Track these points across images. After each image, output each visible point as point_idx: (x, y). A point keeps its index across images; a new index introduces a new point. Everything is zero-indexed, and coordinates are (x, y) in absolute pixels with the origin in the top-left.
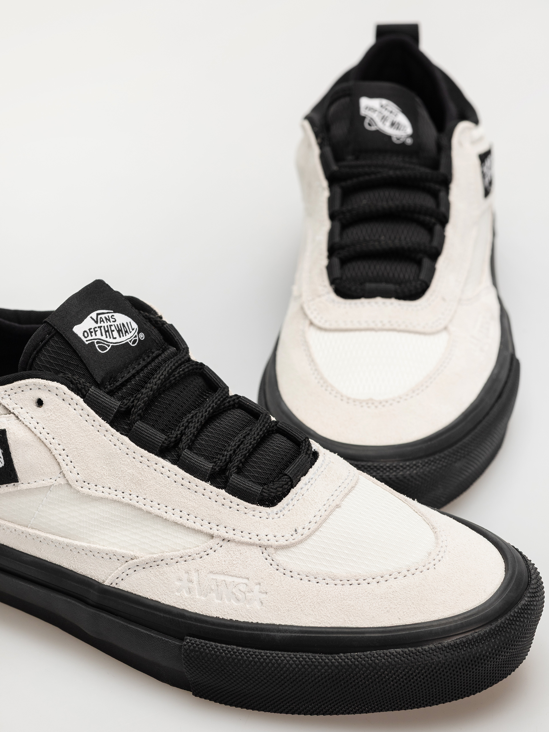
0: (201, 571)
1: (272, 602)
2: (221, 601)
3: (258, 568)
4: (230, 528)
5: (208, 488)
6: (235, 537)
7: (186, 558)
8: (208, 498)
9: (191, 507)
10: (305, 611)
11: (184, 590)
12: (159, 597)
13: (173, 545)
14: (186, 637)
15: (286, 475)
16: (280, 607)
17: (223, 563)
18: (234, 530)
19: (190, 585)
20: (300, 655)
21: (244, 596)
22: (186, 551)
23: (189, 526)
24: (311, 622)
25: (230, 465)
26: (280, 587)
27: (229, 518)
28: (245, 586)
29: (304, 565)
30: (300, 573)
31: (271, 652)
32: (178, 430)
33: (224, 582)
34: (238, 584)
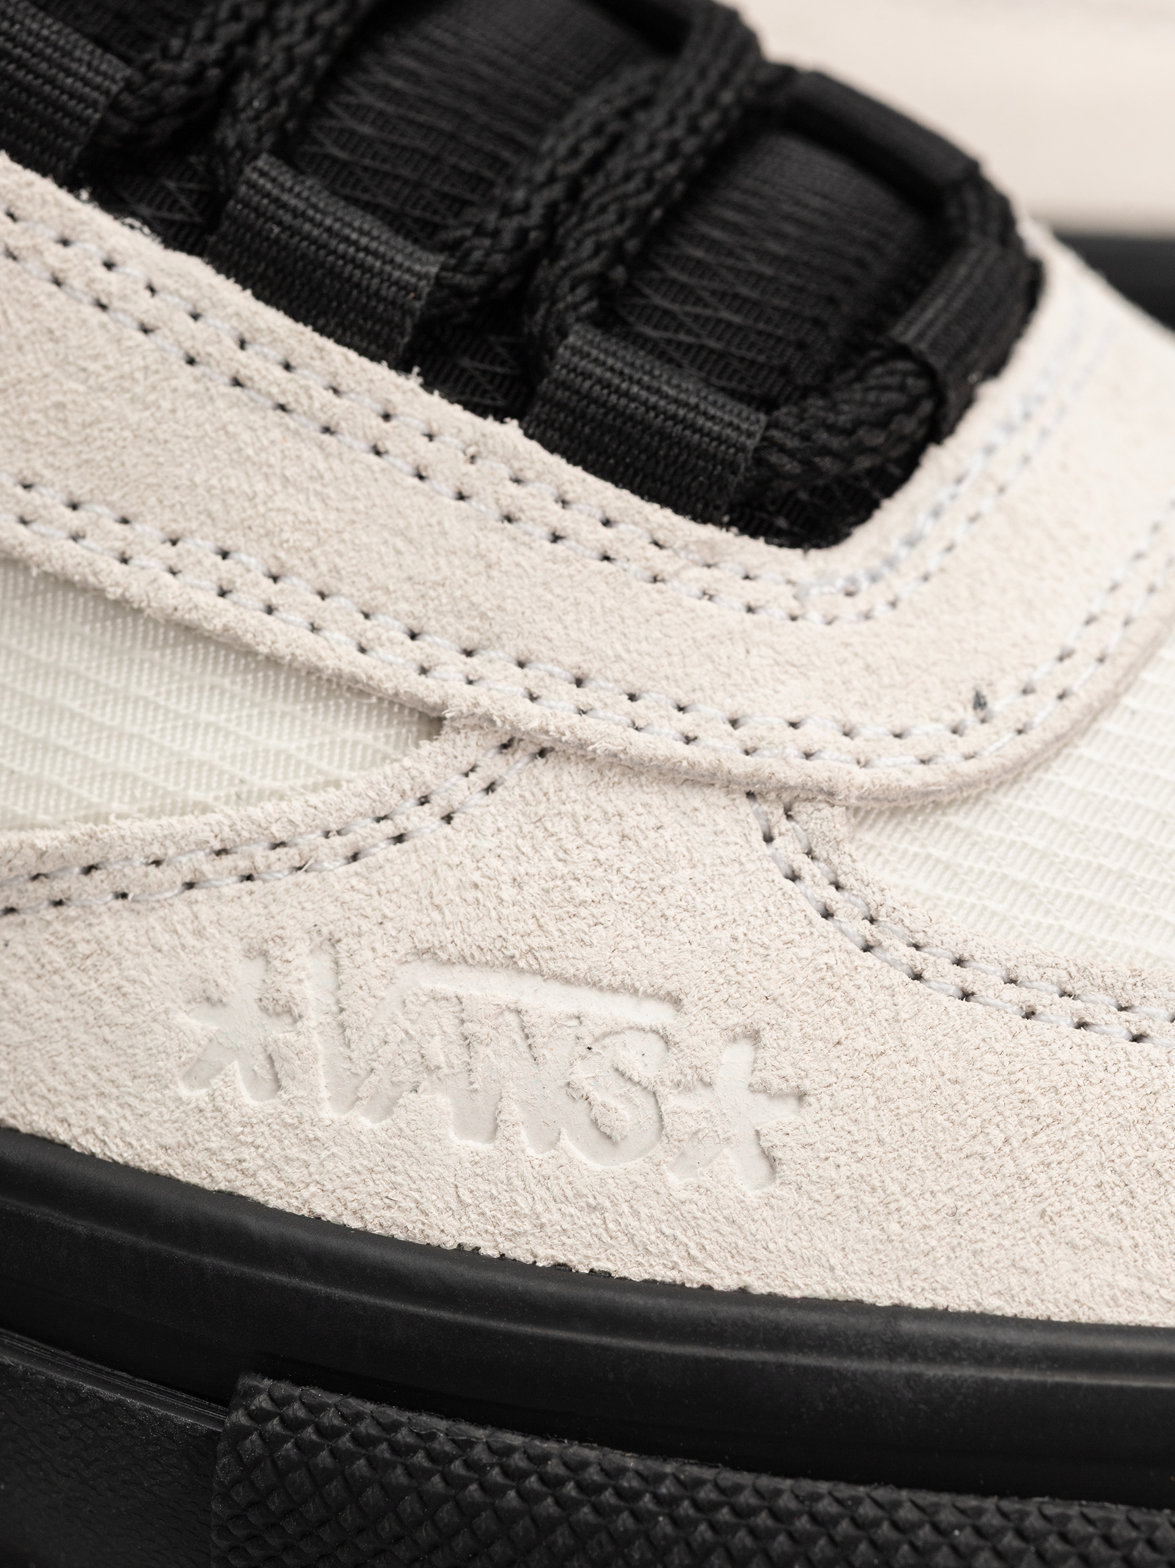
0: (353, 943)
1: (842, 1159)
2: (490, 1146)
3: (739, 932)
4: (557, 670)
5: (407, 410)
6: (587, 728)
7: (251, 857)
8: (408, 469)
9: (295, 529)
10: (1068, 1221)
11: (236, 1065)
12: (59, 1113)
13: (167, 772)
14: (247, 1381)
15: (903, 352)
16: (894, 1188)
17: (508, 893)
18: (579, 683)
19: (279, 1032)
20: (1045, 1517)
21: (651, 1112)
22: (256, 812)
23: (282, 649)
24: (1114, 1298)
25: (544, 273)
26: (894, 1058)
27: (550, 607)
28: (655, 1045)
29: (1038, 925)
30: (1022, 973)
31: (844, 1490)
32: (209, 38)
33: (511, 1018)
34: (605, 1035)
